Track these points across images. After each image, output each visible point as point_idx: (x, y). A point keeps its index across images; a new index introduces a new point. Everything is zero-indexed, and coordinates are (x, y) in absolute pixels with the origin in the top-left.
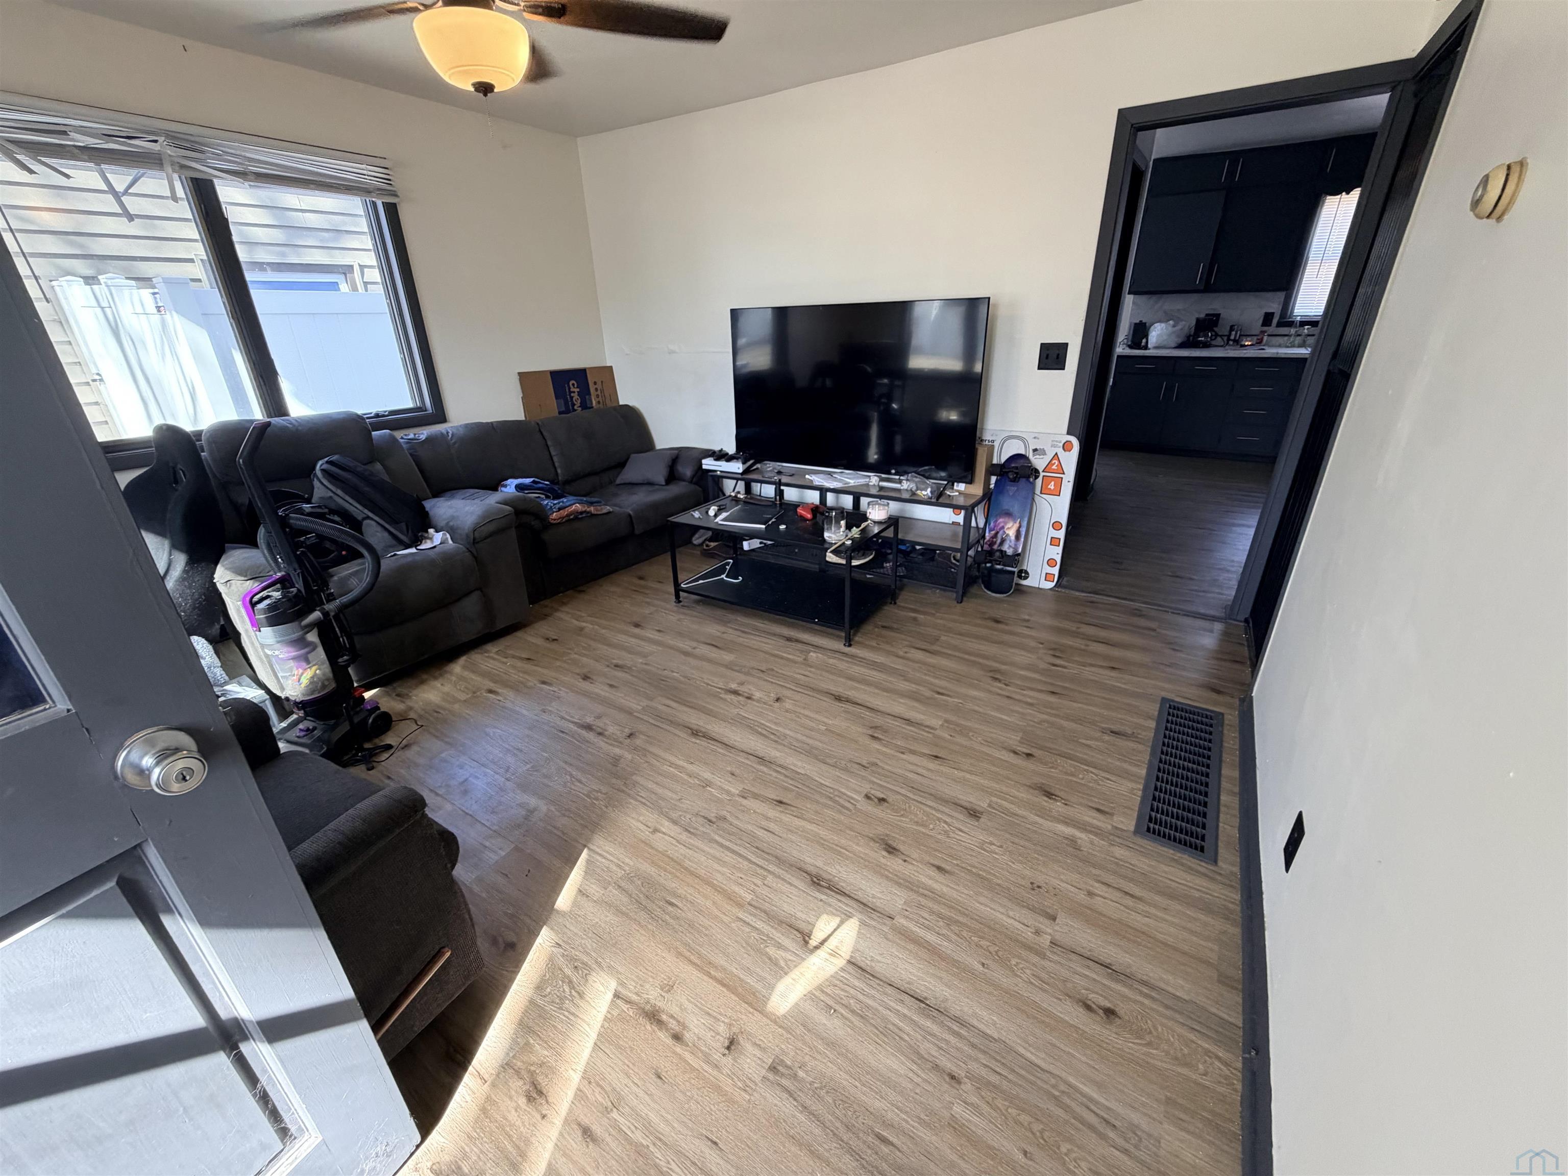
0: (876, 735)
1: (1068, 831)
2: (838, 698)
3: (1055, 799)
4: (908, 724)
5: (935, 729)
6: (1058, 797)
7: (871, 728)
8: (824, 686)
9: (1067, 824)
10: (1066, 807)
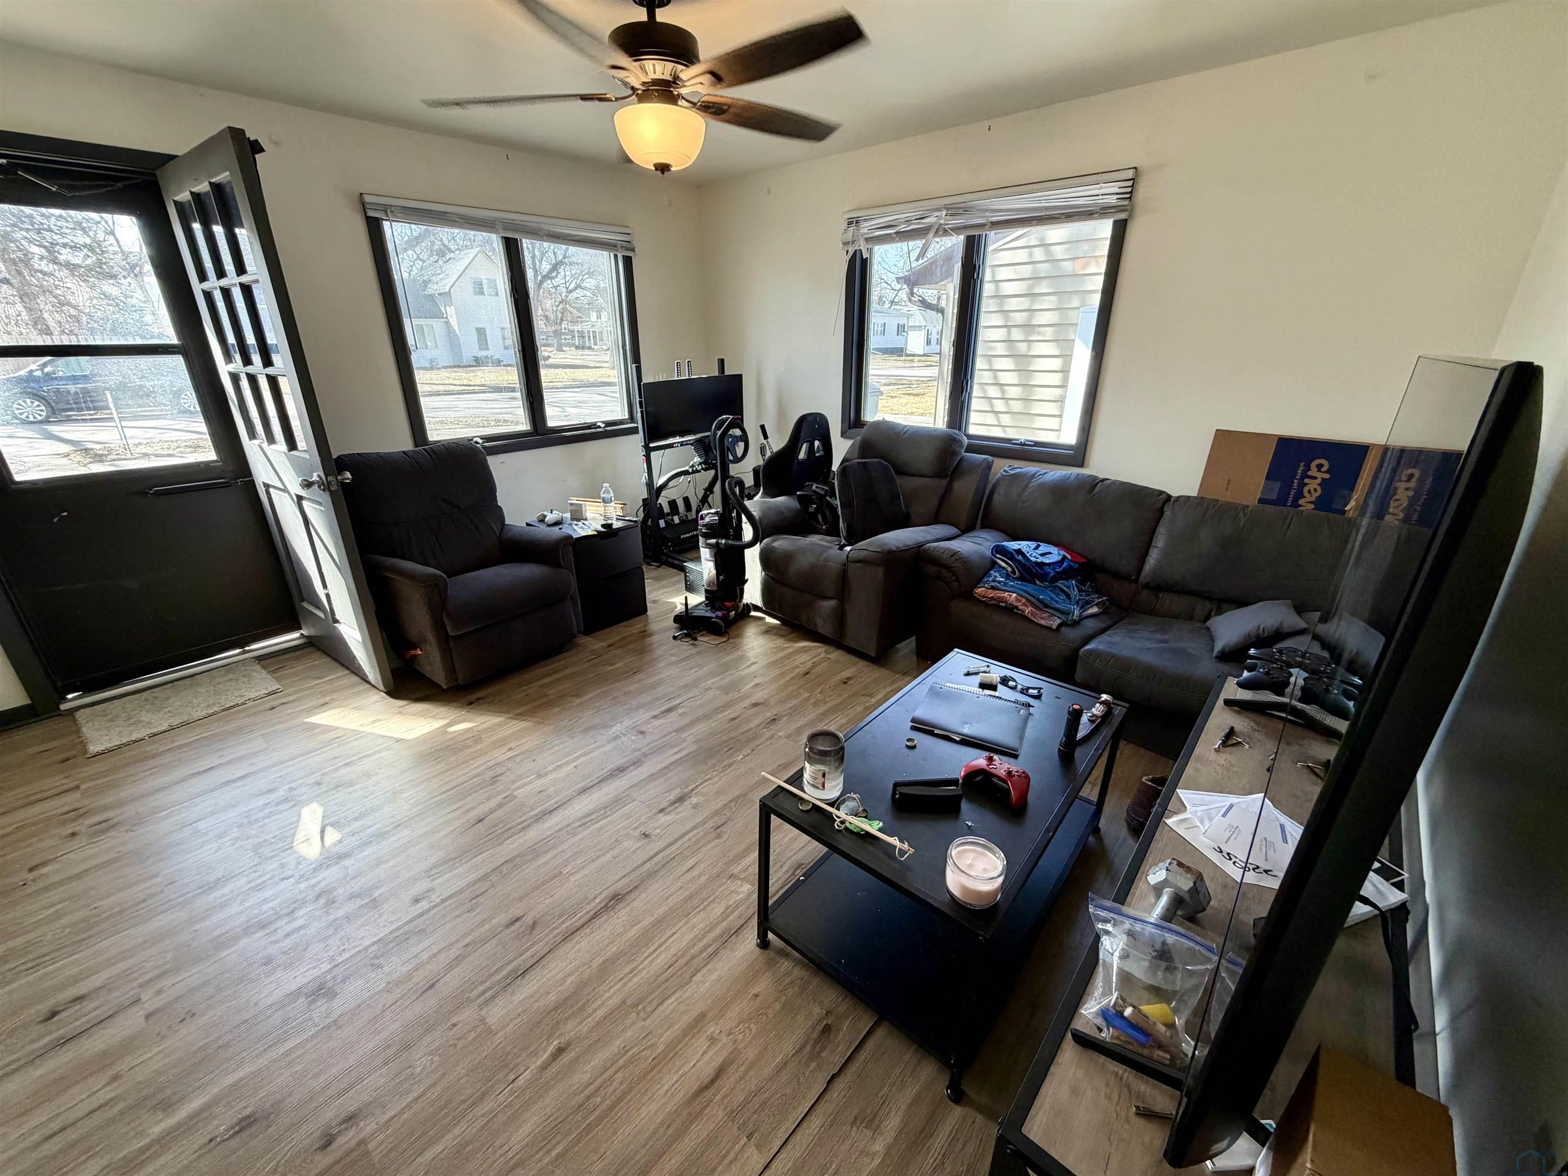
0: (518, 924)
1: (182, 1113)
2: (617, 899)
3: (233, 1127)
4: (515, 970)
5: (481, 1007)
6: (231, 1137)
7: (535, 923)
8: (655, 889)
9: (194, 1116)
10: (209, 1137)
